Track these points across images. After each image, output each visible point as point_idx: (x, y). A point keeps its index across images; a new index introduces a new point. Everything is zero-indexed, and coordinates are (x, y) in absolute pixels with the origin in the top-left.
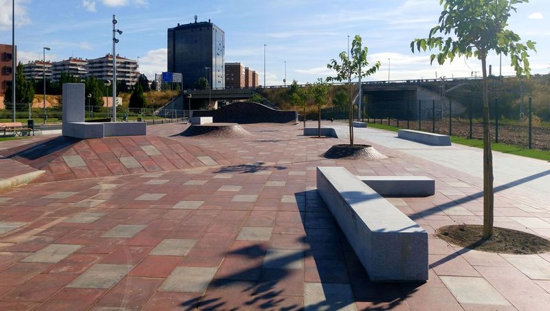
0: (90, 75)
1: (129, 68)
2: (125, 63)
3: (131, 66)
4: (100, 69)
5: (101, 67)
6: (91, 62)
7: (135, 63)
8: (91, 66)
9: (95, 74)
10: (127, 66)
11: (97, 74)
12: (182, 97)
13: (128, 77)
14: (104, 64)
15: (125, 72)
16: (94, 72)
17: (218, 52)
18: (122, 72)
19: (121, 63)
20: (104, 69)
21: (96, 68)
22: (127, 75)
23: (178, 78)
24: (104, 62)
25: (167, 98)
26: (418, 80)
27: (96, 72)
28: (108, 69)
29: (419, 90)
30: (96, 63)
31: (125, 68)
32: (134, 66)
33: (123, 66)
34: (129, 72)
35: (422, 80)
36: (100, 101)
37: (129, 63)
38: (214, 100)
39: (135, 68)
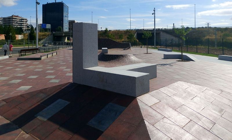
0: (4, 24)
1: (23, 22)
2: (21, 19)
3: (25, 21)
4: (9, 22)
5: (9, 21)
6: (4, 19)
7: (26, 20)
8: (4, 20)
9: (6, 24)
10: (22, 21)
11: (8, 24)
12: (52, 35)
13: (23, 26)
14: (11, 20)
15: (21, 23)
16: (6, 23)
17: (66, 15)
18: (20, 23)
19: (19, 19)
20: (11, 22)
21: (7, 21)
22: (22, 25)
23: (48, 26)
24: (11, 19)
25: (45, 36)
26: (158, 29)
27: (7, 23)
28: (13, 22)
29: (161, 33)
30: (7, 19)
31: (21, 21)
32: (26, 21)
33: (20, 20)
34: (23, 24)
35: (160, 29)
36: (14, 37)
37: (23, 19)
38: (65, 36)
39: (26, 22)
